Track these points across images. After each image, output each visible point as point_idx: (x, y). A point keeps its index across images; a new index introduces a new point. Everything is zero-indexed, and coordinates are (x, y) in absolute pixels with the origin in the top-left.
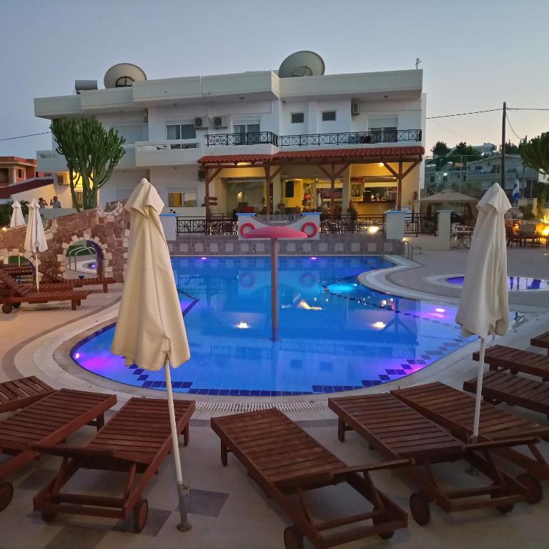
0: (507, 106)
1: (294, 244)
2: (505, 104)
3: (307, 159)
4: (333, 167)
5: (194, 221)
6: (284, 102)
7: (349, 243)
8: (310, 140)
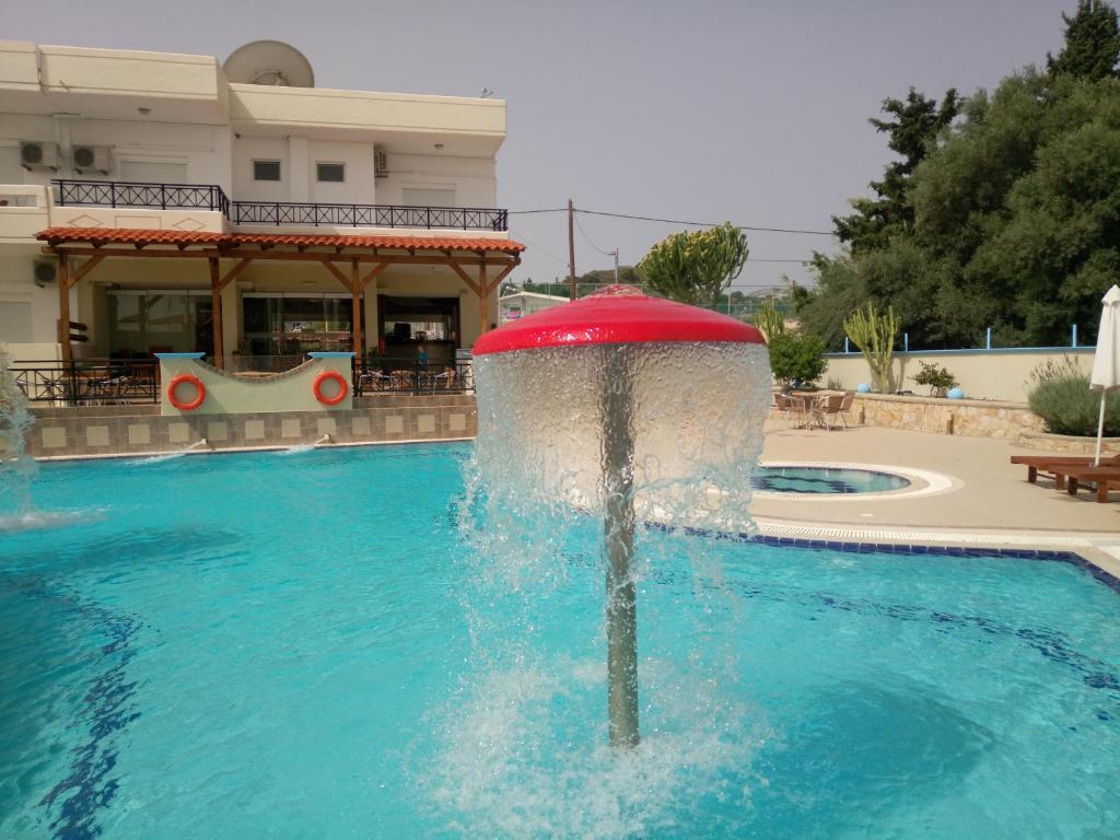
0: (574, 206)
1: (298, 421)
2: (571, 203)
3: (302, 247)
4: (355, 267)
5: (36, 370)
6: (238, 136)
7: (414, 417)
8: (299, 214)
